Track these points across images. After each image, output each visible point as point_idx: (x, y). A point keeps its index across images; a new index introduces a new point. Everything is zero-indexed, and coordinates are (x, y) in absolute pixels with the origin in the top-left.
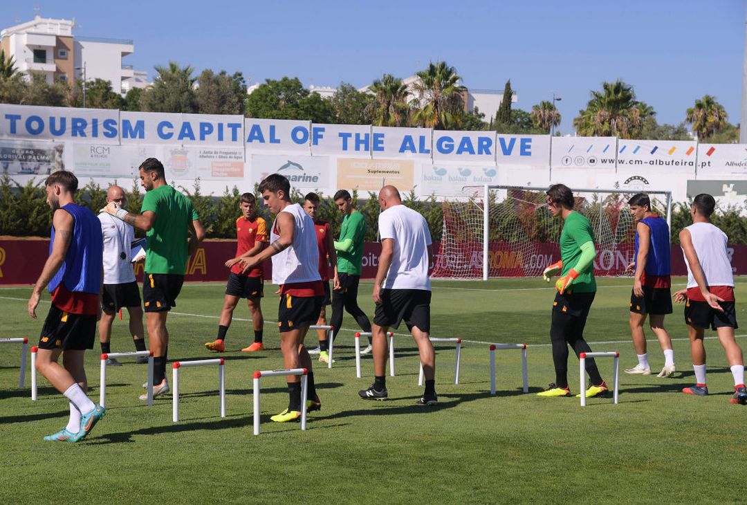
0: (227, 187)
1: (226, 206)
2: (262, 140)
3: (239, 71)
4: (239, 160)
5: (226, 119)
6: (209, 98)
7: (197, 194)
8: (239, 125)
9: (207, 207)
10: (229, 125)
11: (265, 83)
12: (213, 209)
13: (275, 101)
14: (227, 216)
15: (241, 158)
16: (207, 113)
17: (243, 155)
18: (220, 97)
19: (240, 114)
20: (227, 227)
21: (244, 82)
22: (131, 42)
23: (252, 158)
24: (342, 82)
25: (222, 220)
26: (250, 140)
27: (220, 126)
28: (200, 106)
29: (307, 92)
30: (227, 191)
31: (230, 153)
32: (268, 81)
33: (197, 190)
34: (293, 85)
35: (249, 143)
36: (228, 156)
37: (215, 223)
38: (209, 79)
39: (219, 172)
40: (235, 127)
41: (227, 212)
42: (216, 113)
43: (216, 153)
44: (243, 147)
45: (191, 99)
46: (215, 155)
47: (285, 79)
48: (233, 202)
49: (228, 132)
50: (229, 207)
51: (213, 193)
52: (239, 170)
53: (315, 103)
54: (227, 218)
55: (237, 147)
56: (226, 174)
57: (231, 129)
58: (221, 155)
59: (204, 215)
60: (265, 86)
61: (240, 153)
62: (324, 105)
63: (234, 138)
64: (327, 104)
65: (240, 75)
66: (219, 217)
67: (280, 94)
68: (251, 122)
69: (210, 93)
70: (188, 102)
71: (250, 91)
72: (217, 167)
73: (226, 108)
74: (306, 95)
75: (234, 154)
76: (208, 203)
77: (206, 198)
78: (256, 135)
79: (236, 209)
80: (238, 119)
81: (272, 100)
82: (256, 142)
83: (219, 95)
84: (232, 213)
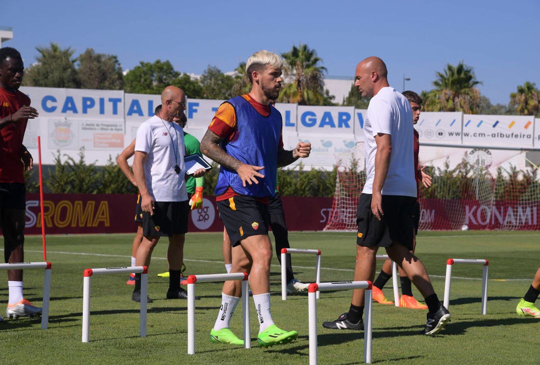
0: (110, 156)
1: (110, 173)
2: (141, 114)
3: (114, 55)
4: (120, 132)
5: (108, 94)
6: (91, 75)
7: (82, 162)
8: (120, 100)
9: (92, 174)
10: (110, 100)
11: (140, 65)
12: (97, 175)
13: (148, 81)
14: (111, 182)
15: (122, 130)
16: (90, 88)
17: (123, 128)
18: (101, 74)
19: (120, 89)
20: (110, 192)
21: (119, 64)
22: (10, 29)
23: (132, 130)
24: (209, 65)
25: (106, 186)
26: (130, 113)
27: (102, 101)
28: (82, 82)
29: (177, 74)
30: (111, 159)
31: (111, 126)
32: (142, 63)
33: (82, 158)
34: (165, 67)
35: (129, 117)
36: (109, 128)
37: (99, 189)
38: (90, 57)
39: (101, 143)
40: (115, 102)
41: (110, 179)
42: (97, 88)
43: (98, 125)
44: (123, 120)
45: (74, 75)
46: (97, 127)
47: (158, 62)
48: (116, 170)
49: (109, 106)
50: (113, 174)
51: (97, 161)
52: (119, 141)
53: (185, 84)
54: (110, 184)
55: (118, 120)
56: (107, 145)
57: (111, 103)
58: (102, 127)
59: (89, 181)
60: (139, 67)
61: (121, 126)
62: (194, 86)
63: (115, 112)
64: (196, 85)
65: (115, 57)
66: (102, 184)
67: (153, 76)
68: (131, 97)
69: (92, 70)
70: (71, 78)
71: (125, 73)
72: (99, 138)
73: (107, 84)
74: (177, 76)
75: (114, 126)
76: (92, 170)
77: (91, 166)
78: (135, 109)
79: (119, 176)
80: (118, 94)
81: (145, 80)
82: (135, 115)
83: (100, 72)
84: (115, 179)
